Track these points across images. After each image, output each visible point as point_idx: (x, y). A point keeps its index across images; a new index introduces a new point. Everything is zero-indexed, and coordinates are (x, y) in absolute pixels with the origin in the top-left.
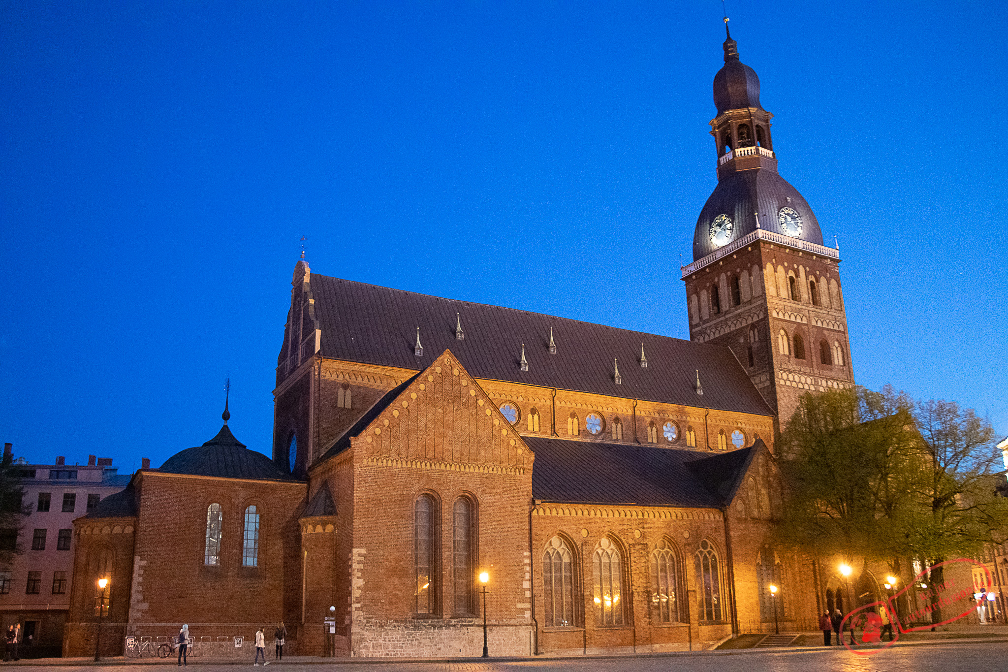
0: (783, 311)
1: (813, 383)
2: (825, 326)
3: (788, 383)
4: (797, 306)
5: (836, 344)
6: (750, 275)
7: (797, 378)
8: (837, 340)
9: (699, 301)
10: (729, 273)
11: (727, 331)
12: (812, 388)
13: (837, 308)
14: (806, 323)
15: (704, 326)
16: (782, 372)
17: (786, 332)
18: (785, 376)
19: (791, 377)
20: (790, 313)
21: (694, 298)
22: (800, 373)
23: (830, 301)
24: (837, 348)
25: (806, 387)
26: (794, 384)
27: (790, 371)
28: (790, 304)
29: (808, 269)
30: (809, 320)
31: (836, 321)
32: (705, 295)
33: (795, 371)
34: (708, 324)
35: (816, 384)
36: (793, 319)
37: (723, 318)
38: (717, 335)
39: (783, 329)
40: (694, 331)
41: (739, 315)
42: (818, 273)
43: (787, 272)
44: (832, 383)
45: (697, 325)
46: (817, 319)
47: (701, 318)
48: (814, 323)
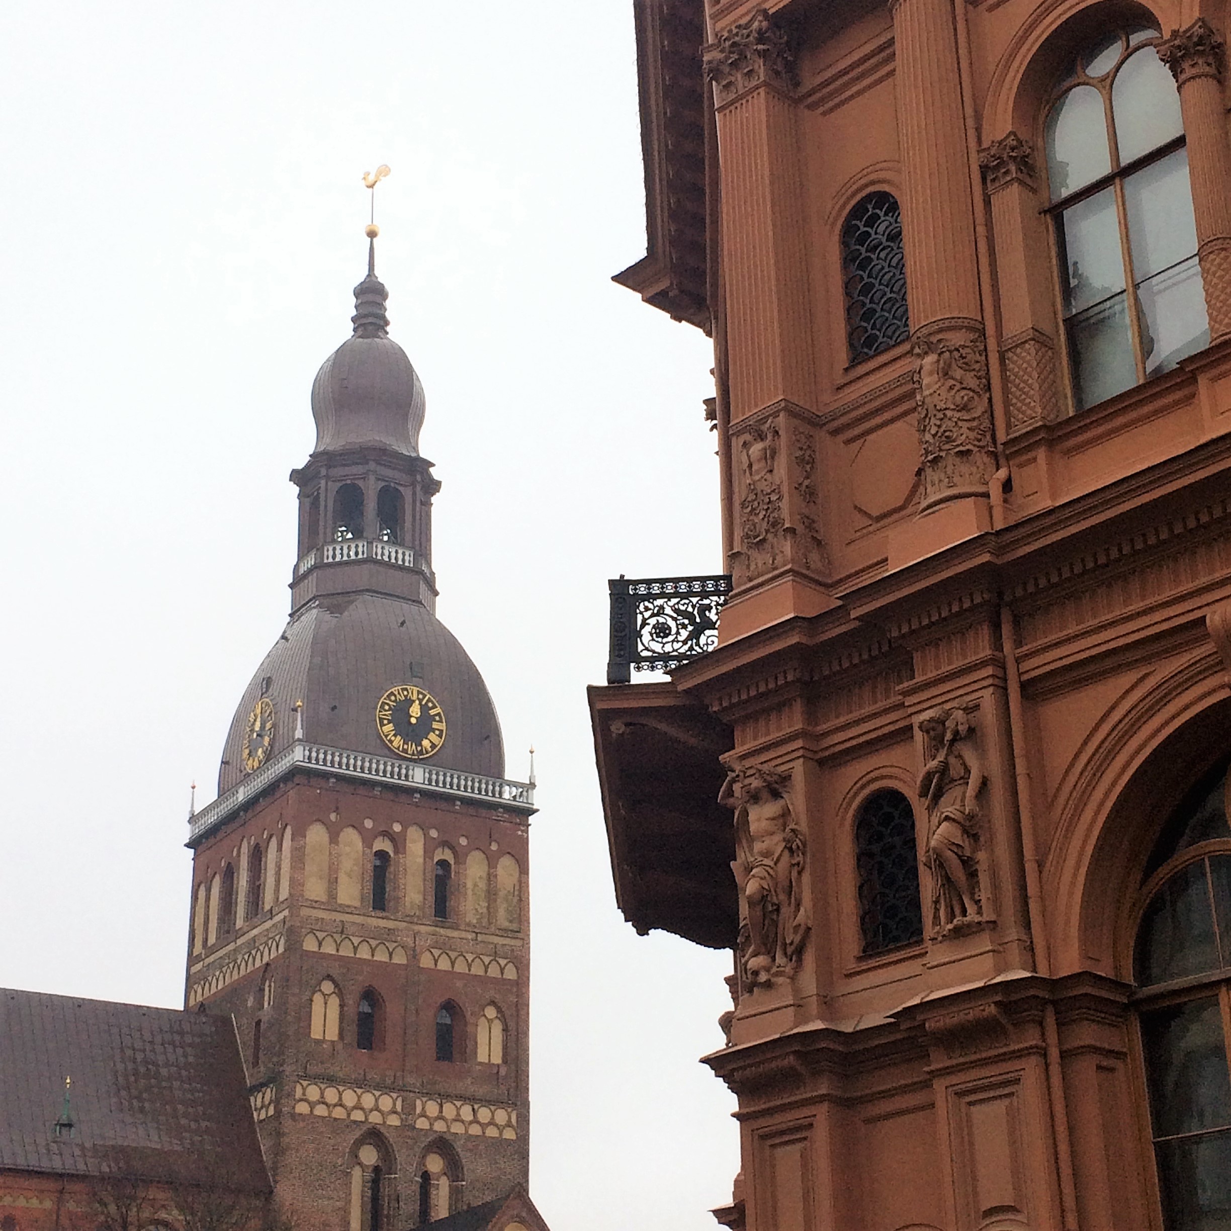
0: (338, 937)
1: (399, 1108)
2: (461, 967)
3: (321, 1110)
4: (383, 923)
5: (491, 1012)
6: (280, 849)
7: (349, 1097)
8: (493, 1003)
9: (208, 899)
11: (235, 977)
12: (394, 1121)
13: (506, 924)
14: (405, 962)
15: (207, 961)
16: (305, 1083)
17: (336, 985)
18: (313, 1092)
19: (331, 1095)
20: (356, 941)
22: (361, 1084)
23: (488, 908)
24: (490, 1021)
25: (375, 1118)
26: (339, 1113)
27: (331, 1080)
28: (359, 919)
29: (434, 833)
30: (414, 956)
31: (495, 955)
33: (343, 1082)
34: (211, 959)
35: (409, 1109)
36: (364, 953)
39: (329, 977)
40: (194, 970)
41: (254, 939)
42: (463, 841)
43: (368, 843)
44: (458, 1109)
45: (197, 961)
46: (436, 952)
48: (426, 961)
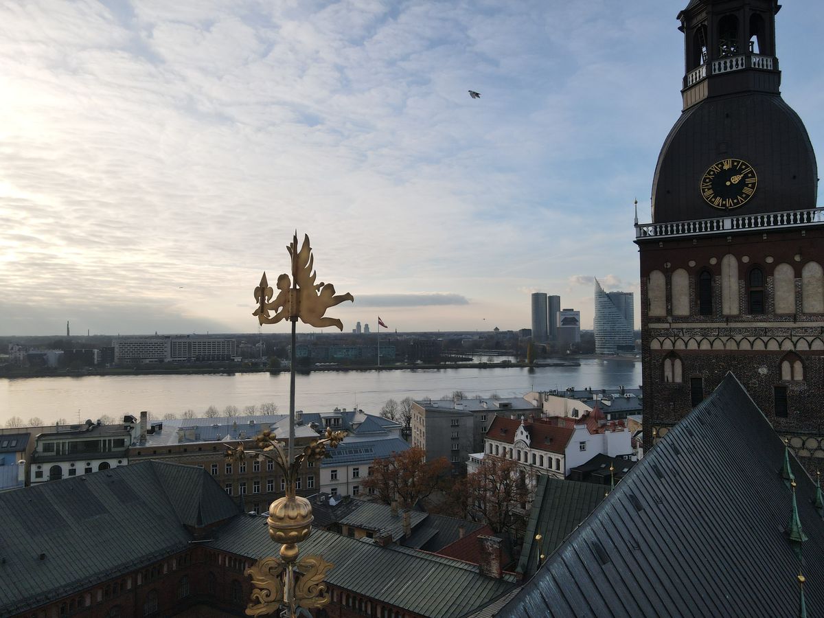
6: (798, 274)
9: (669, 283)
10: (746, 259)
11: (732, 346)
21: (657, 278)
32: (682, 280)
34: (684, 325)
37: (723, 325)
38: (705, 346)
40: (652, 326)
41: (766, 330)
45: (659, 320)
47: (669, 311)
